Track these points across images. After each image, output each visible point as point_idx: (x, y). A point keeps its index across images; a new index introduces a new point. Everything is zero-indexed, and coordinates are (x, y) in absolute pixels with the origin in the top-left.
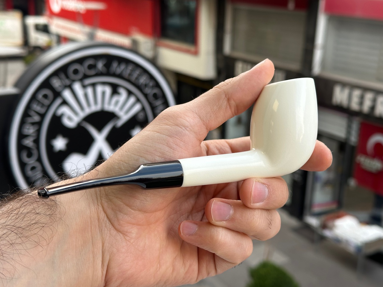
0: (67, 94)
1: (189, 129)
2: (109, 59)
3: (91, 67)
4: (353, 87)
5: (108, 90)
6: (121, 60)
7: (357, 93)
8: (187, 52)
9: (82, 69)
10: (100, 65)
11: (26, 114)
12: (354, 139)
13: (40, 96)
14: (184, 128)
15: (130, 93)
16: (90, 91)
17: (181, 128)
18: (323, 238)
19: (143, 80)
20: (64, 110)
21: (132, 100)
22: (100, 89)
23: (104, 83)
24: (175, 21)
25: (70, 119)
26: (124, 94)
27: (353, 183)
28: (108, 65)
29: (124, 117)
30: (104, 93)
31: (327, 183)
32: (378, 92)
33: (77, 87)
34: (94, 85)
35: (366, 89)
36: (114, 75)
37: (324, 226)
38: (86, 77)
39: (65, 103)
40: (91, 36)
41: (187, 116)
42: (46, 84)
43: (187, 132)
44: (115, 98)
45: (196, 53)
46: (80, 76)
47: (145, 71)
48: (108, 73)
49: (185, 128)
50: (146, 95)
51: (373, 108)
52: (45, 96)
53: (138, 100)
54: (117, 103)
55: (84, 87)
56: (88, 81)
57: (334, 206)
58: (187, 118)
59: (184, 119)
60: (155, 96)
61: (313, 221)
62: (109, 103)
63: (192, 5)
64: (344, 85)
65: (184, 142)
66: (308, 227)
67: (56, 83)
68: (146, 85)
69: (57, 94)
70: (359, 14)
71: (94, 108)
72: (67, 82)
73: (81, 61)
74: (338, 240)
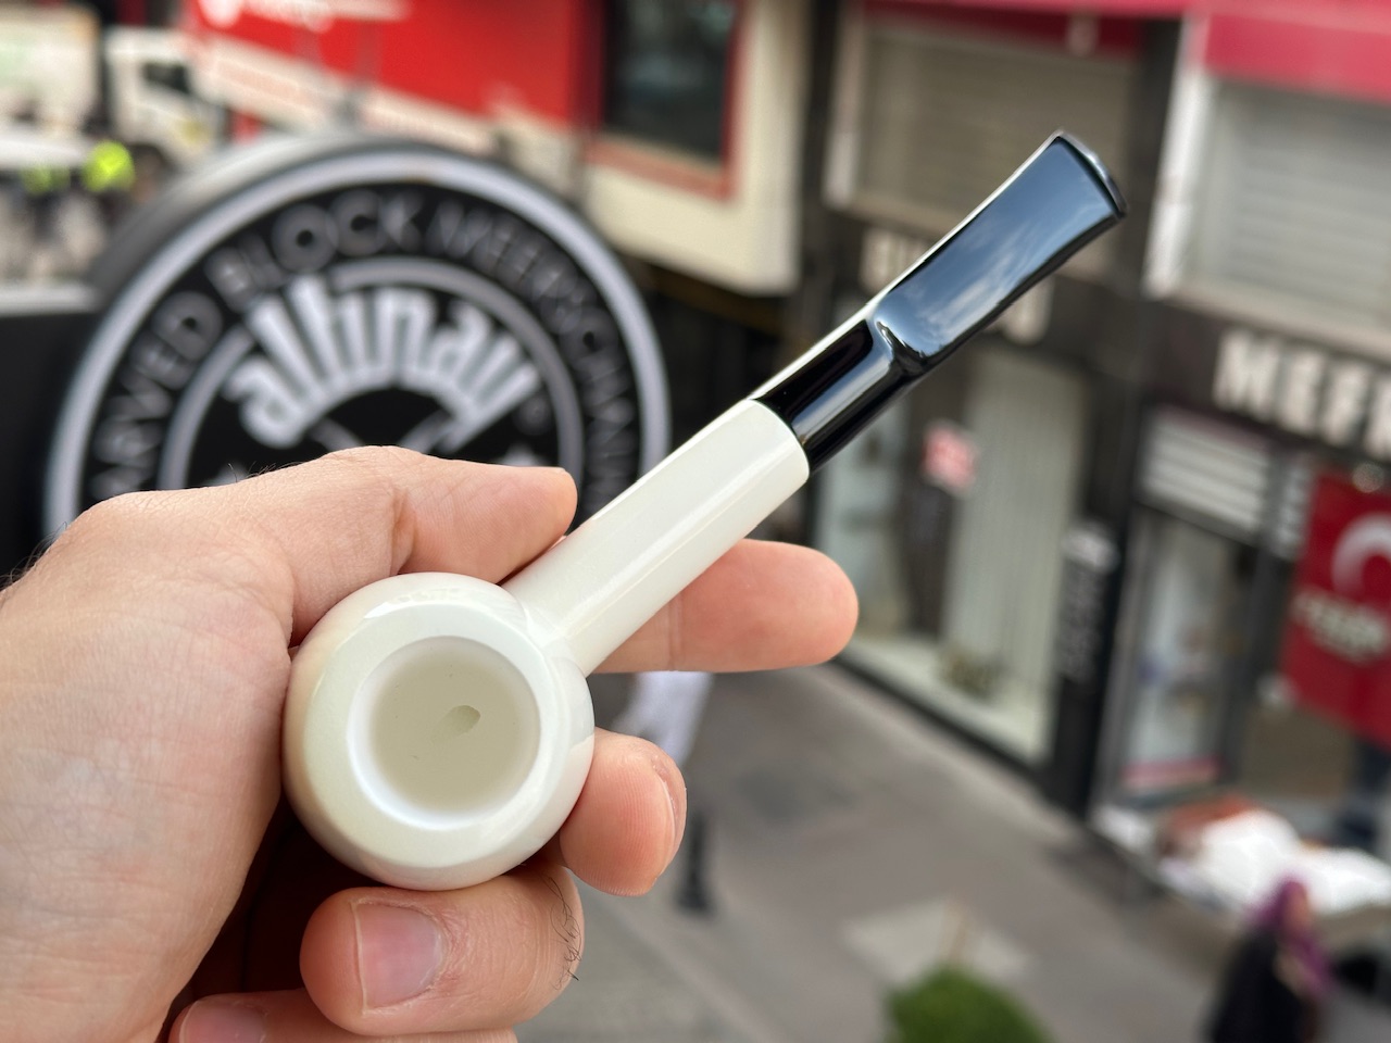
0: (269, 321)
2: (430, 199)
3: (363, 224)
4: (1294, 342)
5: (419, 311)
6: (474, 204)
7: (1306, 368)
8: (694, 187)
9: (331, 229)
10: (396, 219)
11: (117, 386)
12: (1288, 534)
13: (172, 322)
15: (498, 326)
16: (352, 311)
18: (1157, 892)
19: (549, 281)
20: (257, 378)
21: (505, 351)
22: (390, 306)
23: (407, 287)
24: (656, 72)
26: (473, 328)
27: (1277, 694)
28: (423, 221)
29: (473, 413)
30: (402, 325)
31: (1183, 691)
32: (1384, 367)
33: (308, 295)
34: (368, 291)
35: (1338, 354)
36: (446, 257)
37: (1167, 847)
38: (341, 258)
39: (259, 351)
40: (348, 113)
42: (196, 279)
44: (445, 344)
45: (724, 192)
46: (320, 254)
47: (556, 249)
48: (422, 247)
50: (556, 338)
51: (1363, 425)
52: (190, 324)
53: (526, 355)
54: (449, 360)
55: (334, 294)
56: (350, 276)
57: (1204, 775)
60: (590, 342)
61: (1127, 828)
62: (424, 359)
63: (717, 17)
64: (1261, 333)
66: (1105, 850)
67: (233, 277)
68: (559, 301)
69: (233, 318)
71: (367, 375)
72: (271, 273)
73: (325, 200)
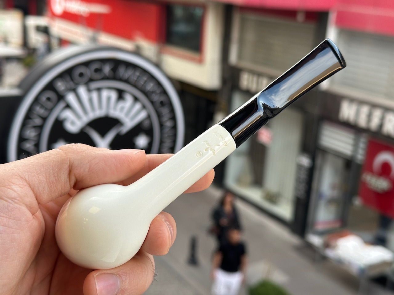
0: (71, 98)
1: (18, 200)
2: (116, 63)
3: (97, 71)
4: (361, 103)
5: (114, 95)
6: (129, 65)
7: (365, 110)
8: (192, 60)
9: (88, 72)
10: (107, 69)
11: (28, 117)
12: (360, 156)
13: (43, 99)
14: (10, 201)
15: (136, 99)
16: (95, 95)
17: (6, 201)
18: (325, 258)
19: (150, 86)
20: (67, 114)
21: (138, 106)
22: (105, 94)
23: (110, 88)
24: (181, 28)
25: (73, 123)
26: (129, 99)
27: (358, 202)
28: (114, 70)
29: (129, 124)
30: (109, 99)
31: (331, 201)
32: (387, 109)
33: (82, 91)
34: (99, 90)
35: (374, 106)
36: (121, 80)
37: (327, 245)
38: (91, 80)
39: (68, 106)
40: (94, 40)
41: (13, 183)
42: (50, 86)
43: (16, 205)
44: (121, 104)
45: (200, 61)
46: (85, 79)
47: (152, 77)
48: (114, 77)
49: (13, 201)
50: (152, 102)
51: (381, 126)
52: (48, 99)
53: (144, 107)
54: (122, 109)
55: (89, 90)
56: (94, 85)
57: (337, 225)
58: (14, 187)
59: (9, 189)
60: (162, 104)
61: (316, 240)
62: (115, 108)
63: (198, 12)
64: (352, 100)
65: (14, 219)
66: (310, 246)
67: (61, 86)
68: (153, 92)
69: (61, 97)
70: (370, 28)
71: (99, 113)
72: (71, 84)
73: (87, 64)
74: (340, 261)
